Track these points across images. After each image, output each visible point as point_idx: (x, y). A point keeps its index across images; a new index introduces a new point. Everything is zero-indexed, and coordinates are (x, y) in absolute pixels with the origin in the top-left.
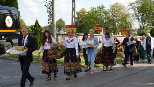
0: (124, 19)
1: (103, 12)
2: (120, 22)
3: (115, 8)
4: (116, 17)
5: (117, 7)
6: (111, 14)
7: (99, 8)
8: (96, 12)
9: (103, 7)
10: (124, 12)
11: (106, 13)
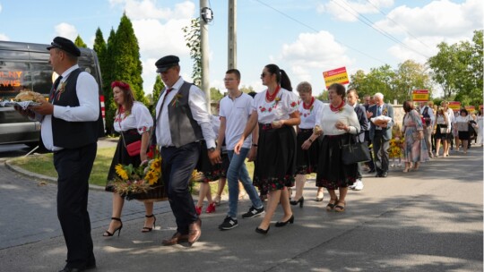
0: (419, 83)
1: (388, 74)
2: (414, 88)
3: (407, 66)
4: (409, 80)
5: (408, 66)
6: (400, 77)
7: (383, 68)
8: (378, 75)
9: (388, 67)
10: (420, 73)
11: (392, 75)
